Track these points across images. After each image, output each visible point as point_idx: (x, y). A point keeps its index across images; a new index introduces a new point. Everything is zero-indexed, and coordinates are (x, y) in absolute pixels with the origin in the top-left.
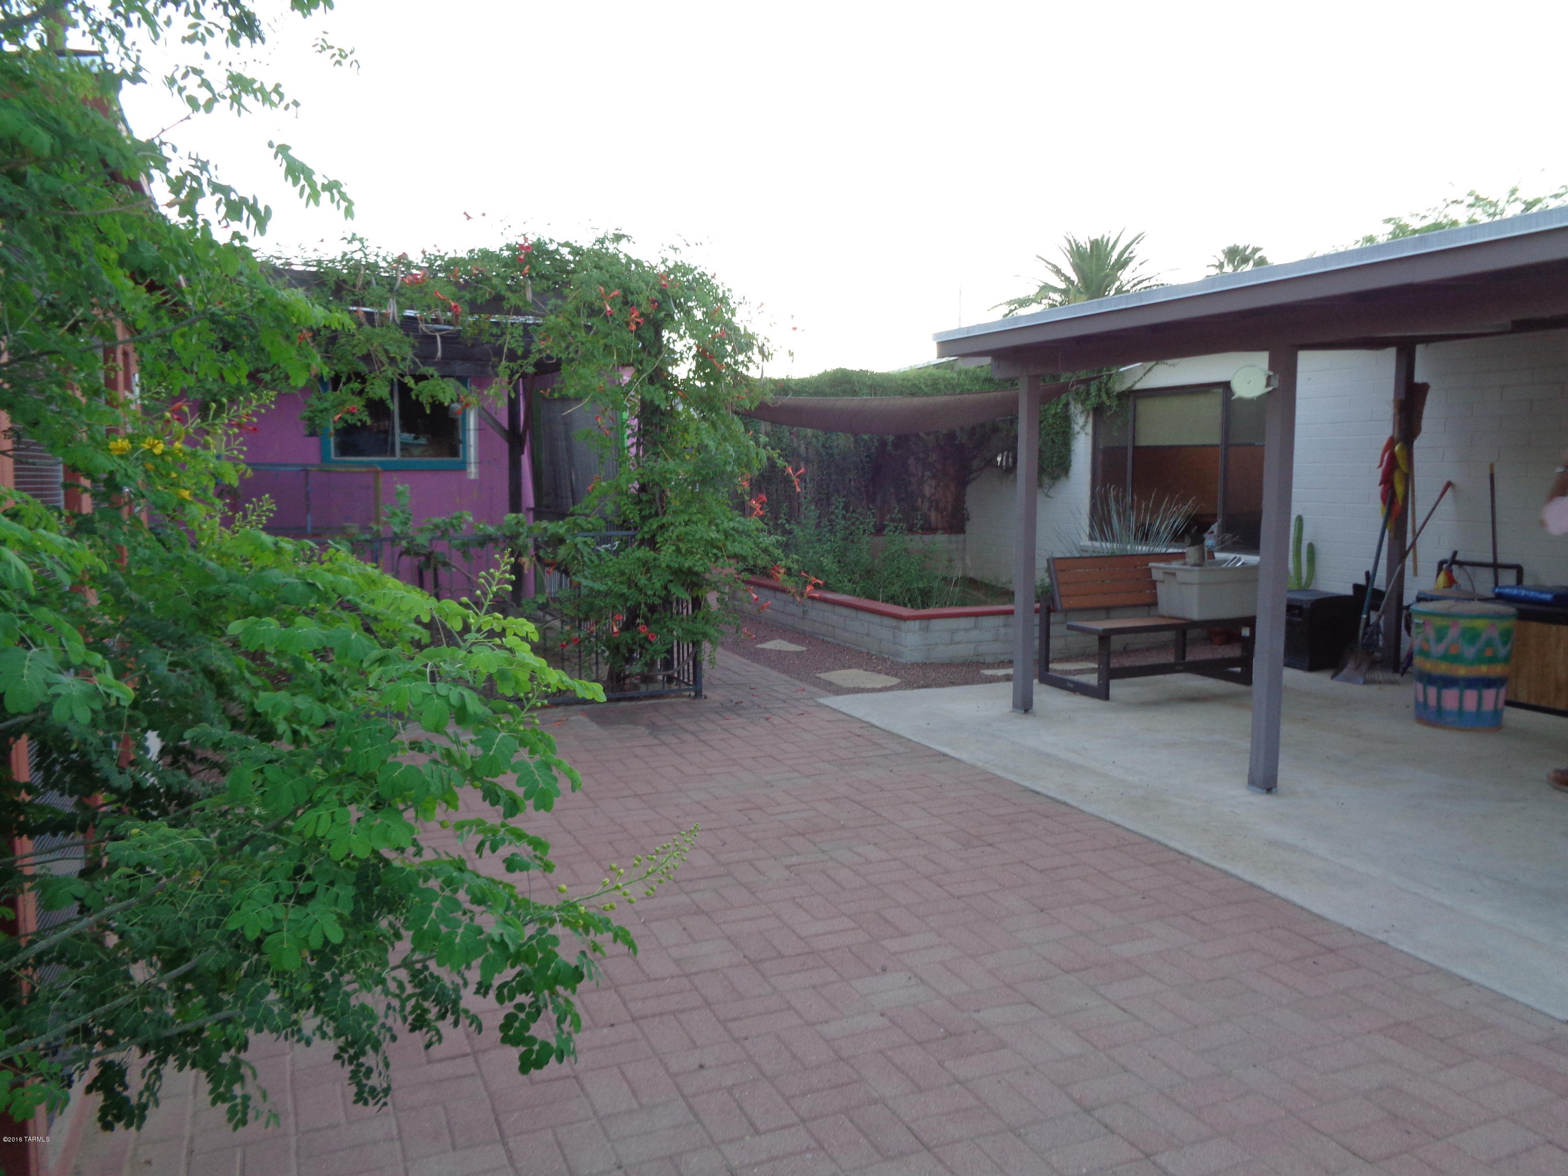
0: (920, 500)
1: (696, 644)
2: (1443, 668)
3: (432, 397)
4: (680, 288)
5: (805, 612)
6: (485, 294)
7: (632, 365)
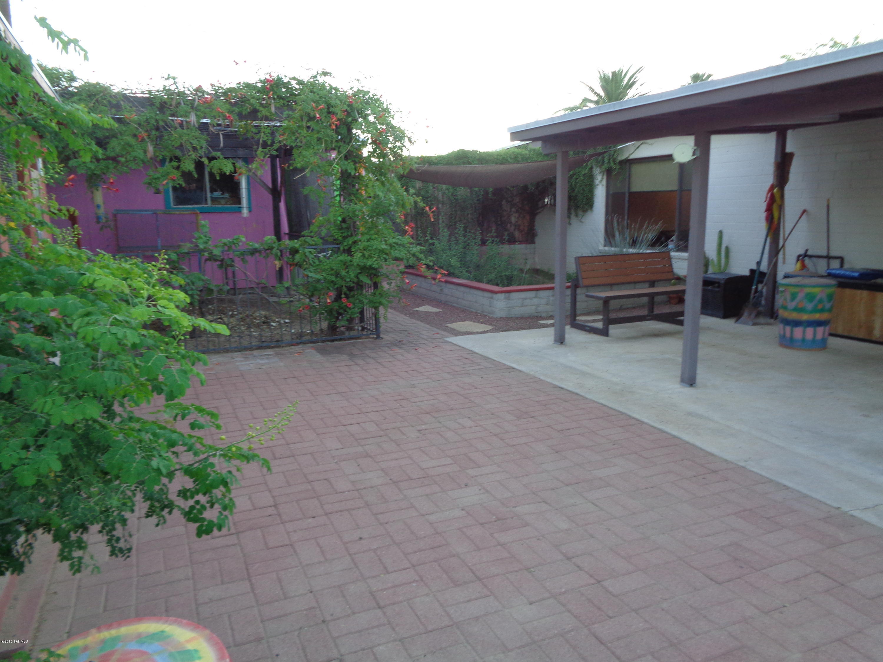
0: (509, 225)
1: (376, 308)
2: (794, 316)
3: (220, 169)
4: (361, 103)
5: (442, 290)
6: (247, 109)
7: (334, 149)
